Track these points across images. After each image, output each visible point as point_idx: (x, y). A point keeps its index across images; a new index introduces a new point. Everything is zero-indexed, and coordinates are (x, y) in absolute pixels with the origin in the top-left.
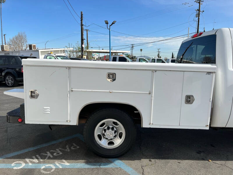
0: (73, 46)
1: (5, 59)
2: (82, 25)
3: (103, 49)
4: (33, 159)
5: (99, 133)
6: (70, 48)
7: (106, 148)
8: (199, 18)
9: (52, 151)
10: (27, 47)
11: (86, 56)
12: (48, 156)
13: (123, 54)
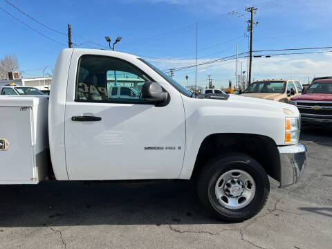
2: (70, 44)
8: (251, 33)
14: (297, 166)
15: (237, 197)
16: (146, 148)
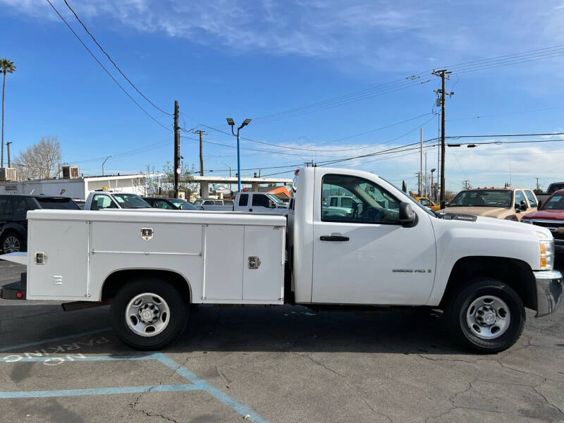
1: (5, 201)
2: (176, 128)
4: (35, 353)
5: (133, 315)
7: (142, 335)
8: (443, 109)
9: (66, 345)
10: (60, 171)
12: (58, 350)
14: (552, 298)
15: (490, 325)
16: (394, 271)
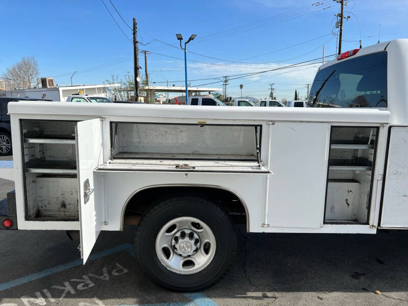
0: (119, 81)
2: (135, 42)
3: (174, 86)
4: (36, 297)
5: (165, 245)
6: (113, 83)
7: (178, 273)
8: (341, 30)
9: (75, 280)
10: (38, 84)
11: (144, 97)
12: (66, 292)
13: (210, 93)
